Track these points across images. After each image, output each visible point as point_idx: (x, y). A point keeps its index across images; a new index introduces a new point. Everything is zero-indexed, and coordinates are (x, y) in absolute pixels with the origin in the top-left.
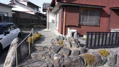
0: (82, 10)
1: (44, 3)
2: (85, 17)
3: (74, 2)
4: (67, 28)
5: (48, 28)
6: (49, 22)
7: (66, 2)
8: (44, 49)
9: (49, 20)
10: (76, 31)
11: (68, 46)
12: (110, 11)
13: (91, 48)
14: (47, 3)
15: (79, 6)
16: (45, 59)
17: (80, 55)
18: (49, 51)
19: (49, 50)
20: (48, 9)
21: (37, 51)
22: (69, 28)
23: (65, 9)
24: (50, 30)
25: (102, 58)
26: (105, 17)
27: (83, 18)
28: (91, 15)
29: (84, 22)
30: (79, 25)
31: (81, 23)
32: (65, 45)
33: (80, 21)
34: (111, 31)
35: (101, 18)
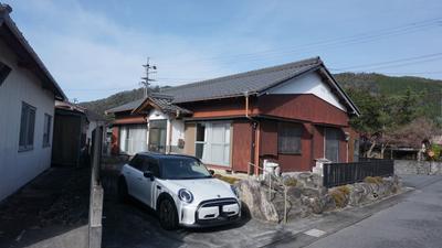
0: (279, 127)
4: (261, 160)
6: (171, 147)
10: (277, 165)
12: (312, 128)
20: (177, 113)
22: (265, 161)
23: (259, 125)
30: (278, 153)
31: (280, 149)
33: (278, 146)
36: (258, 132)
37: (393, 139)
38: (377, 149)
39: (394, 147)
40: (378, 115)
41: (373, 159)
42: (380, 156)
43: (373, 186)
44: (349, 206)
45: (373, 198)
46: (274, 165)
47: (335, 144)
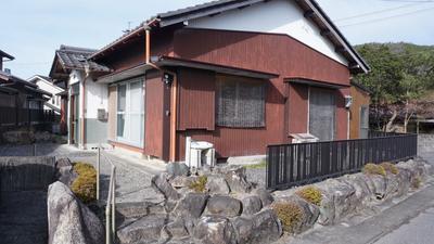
0: (220, 83)
1: (63, 48)
2: (230, 101)
3: (199, 59)
4: (181, 137)
5: (85, 142)
6: (85, 120)
7: (176, 56)
8: (148, 211)
9: (85, 111)
10: (211, 145)
11: (222, 189)
12: (285, 86)
13: (277, 189)
14: (73, 48)
15: (213, 72)
16: (168, 240)
17: (263, 210)
18: (168, 216)
19: (165, 212)
20: (87, 70)
21: (126, 221)
22: (188, 138)
23: (175, 78)
24: (90, 150)
25: (311, 208)
26: (276, 103)
27: (225, 105)
28: (242, 97)
29: (227, 119)
30: (216, 126)
31: (220, 120)
32: (215, 189)
33: (216, 115)
34: (294, 141)
35: (269, 106)
36: (174, 90)
37: (420, 107)
38: (399, 121)
39: (421, 119)
40: (400, 78)
41: (393, 133)
42: (401, 130)
43: (377, 181)
44: (317, 226)
45: (375, 202)
46: (204, 145)
47: (328, 111)
